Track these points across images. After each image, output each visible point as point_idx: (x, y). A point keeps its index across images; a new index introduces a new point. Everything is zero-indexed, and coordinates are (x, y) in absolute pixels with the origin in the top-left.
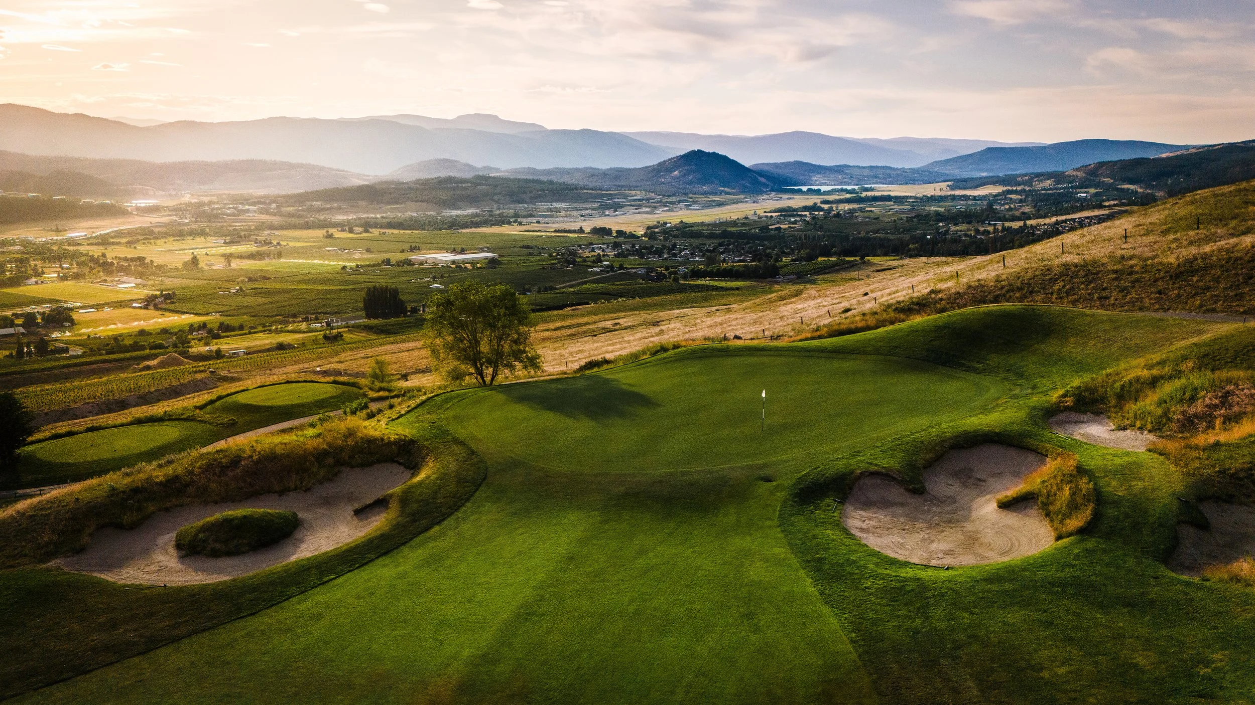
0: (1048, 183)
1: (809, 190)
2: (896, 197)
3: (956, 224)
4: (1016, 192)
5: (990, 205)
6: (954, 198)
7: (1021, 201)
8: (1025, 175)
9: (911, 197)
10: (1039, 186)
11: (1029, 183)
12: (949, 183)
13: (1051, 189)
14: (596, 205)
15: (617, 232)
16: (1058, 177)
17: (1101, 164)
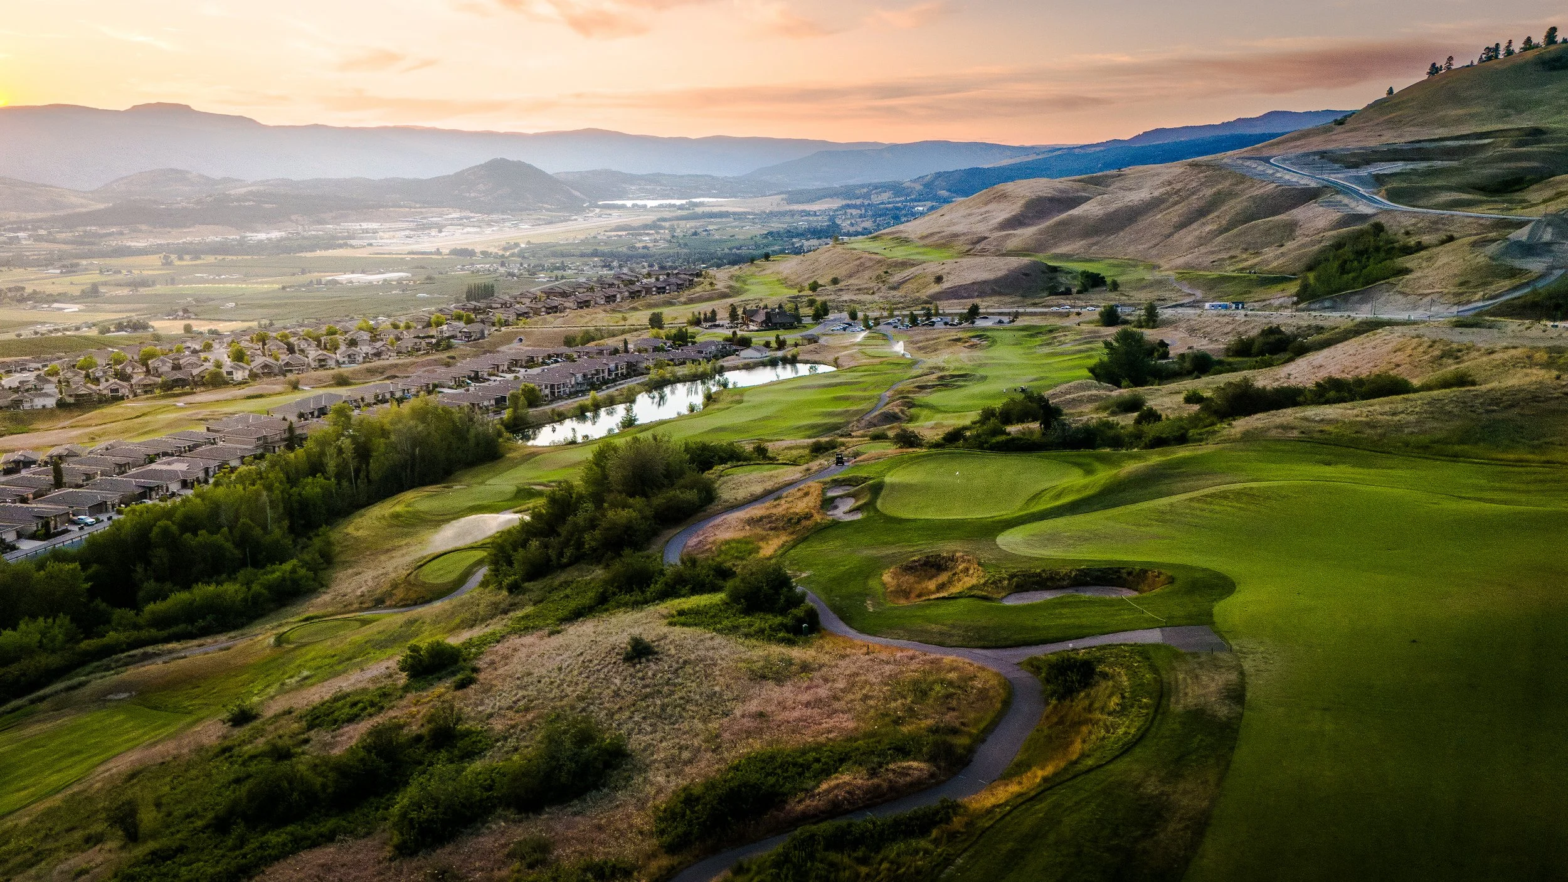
0: (885, 196)
1: (634, 205)
2: (734, 214)
3: (808, 240)
4: (855, 207)
5: (832, 219)
6: (792, 214)
7: (861, 216)
8: (862, 186)
9: (749, 213)
10: (876, 199)
11: (867, 196)
12: (784, 196)
13: (889, 203)
14: (412, 225)
15: (483, 253)
16: (897, 189)
17: (939, 175)
